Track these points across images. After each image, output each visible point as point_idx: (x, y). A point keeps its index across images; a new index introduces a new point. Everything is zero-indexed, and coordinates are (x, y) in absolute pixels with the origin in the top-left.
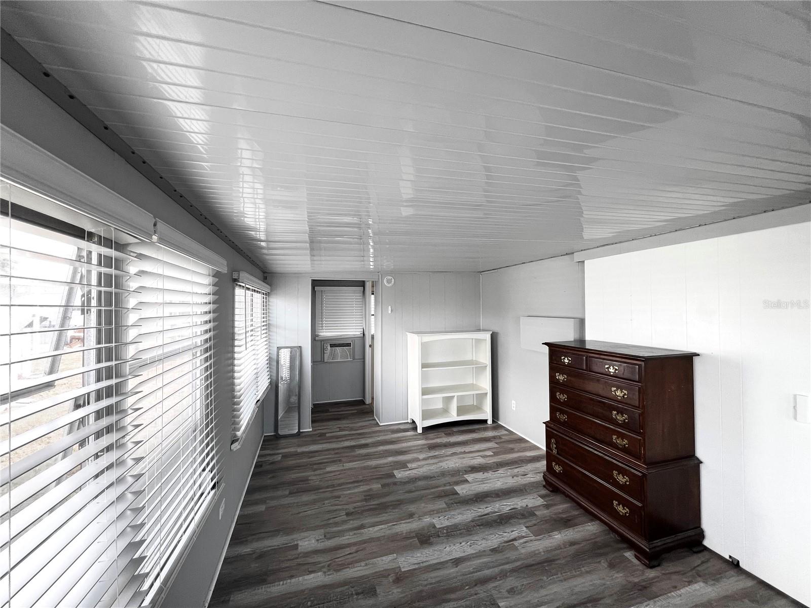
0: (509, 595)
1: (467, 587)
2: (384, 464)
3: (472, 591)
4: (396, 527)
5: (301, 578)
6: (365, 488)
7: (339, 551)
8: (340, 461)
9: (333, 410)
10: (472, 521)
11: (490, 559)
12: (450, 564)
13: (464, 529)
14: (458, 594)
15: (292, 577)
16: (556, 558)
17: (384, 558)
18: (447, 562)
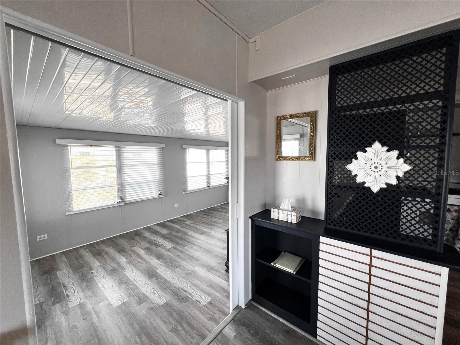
7: (188, 226)
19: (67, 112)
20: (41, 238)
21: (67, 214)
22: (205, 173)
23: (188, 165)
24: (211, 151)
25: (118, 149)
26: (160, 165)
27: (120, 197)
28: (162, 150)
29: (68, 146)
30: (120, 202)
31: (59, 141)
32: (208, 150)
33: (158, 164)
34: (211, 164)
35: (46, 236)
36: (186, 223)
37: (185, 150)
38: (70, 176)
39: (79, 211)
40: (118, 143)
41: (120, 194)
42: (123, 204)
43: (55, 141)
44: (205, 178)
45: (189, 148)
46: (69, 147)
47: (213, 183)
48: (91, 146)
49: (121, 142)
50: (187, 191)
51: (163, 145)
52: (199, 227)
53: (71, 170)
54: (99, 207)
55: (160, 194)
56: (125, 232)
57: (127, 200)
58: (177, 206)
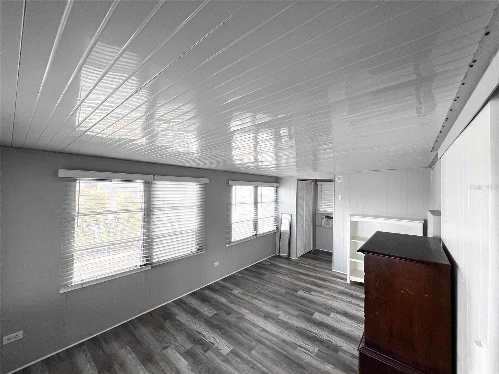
0: (260, 354)
1: (253, 338)
2: (301, 286)
3: (252, 340)
4: (265, 306)
5: (221, 298)
6: (277, 288)
7: (239, 299)
8: (286, 275)
9: (321, 255)
10: (297, 327)
11: (277, 341)
12: (260, 329)
13: (287, 326)
14: (247, 337)
15: (220, 296)
16: (307, 369)
17: (246, 310)
18: (260, 327)
19: (81, 129)
20: (10, 339)
21: (61, 292)
22: (252, 217)
23: (233, 207)
24: (259, 188)
25: (149, 185)
26: (201, 207)
27: (146, 257)
28: (205, 187)
29: (75, 180)
30: (144, 265)
31: (62, 173)
32: (256, 187)
33: (198, 206)
34: (259, 205)
35: (20, 334)
36: (232, 292)
37: (231, 186)
38: (74, 228)
39: (82, 284)
40: (150, 178)
41: (146, 254)
42: (149, 268)
43: (56, 173)
44: (251, 224)
45: (235, 184)
46: (78, 182)
47: (261, 231)
48: (111, 181)
49: (154, 175)
50: (230, 242)
51: (207, 181)
52: (255, 302)
53: (76, 218)
54: (113, 276)
55: (198, 250)
56: (147, 310)
57: (155, 261)
58: (218, 265)
